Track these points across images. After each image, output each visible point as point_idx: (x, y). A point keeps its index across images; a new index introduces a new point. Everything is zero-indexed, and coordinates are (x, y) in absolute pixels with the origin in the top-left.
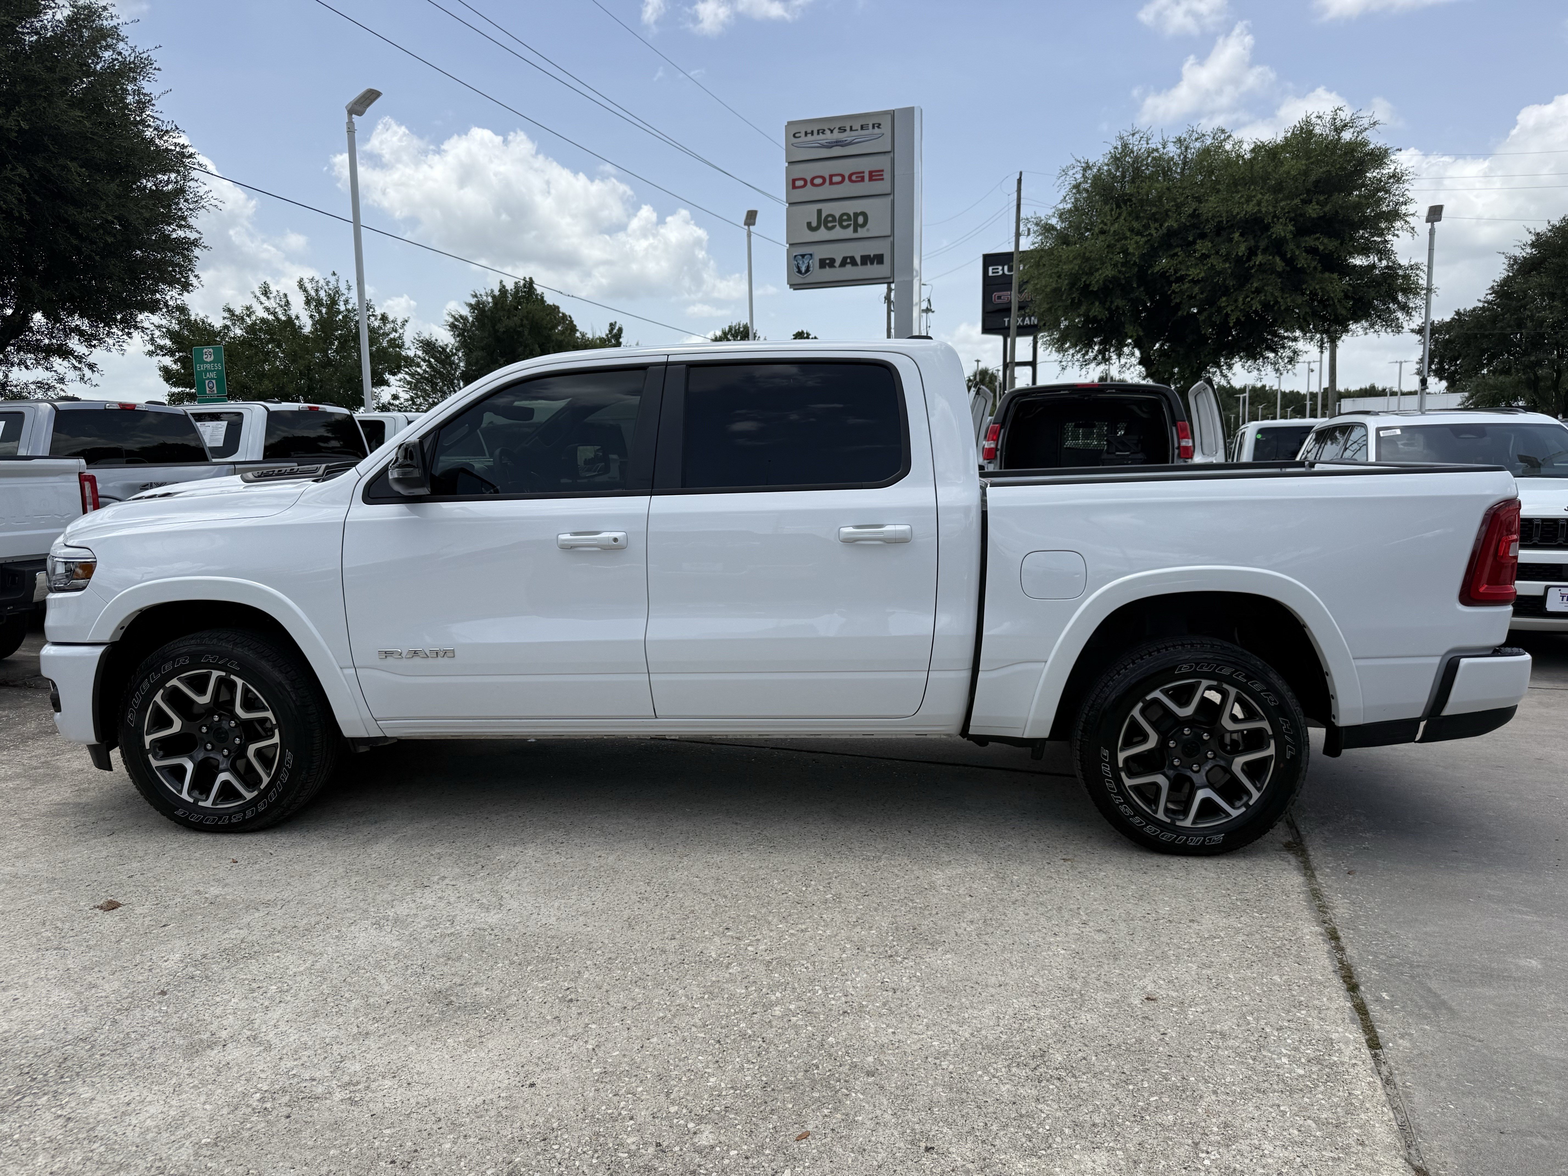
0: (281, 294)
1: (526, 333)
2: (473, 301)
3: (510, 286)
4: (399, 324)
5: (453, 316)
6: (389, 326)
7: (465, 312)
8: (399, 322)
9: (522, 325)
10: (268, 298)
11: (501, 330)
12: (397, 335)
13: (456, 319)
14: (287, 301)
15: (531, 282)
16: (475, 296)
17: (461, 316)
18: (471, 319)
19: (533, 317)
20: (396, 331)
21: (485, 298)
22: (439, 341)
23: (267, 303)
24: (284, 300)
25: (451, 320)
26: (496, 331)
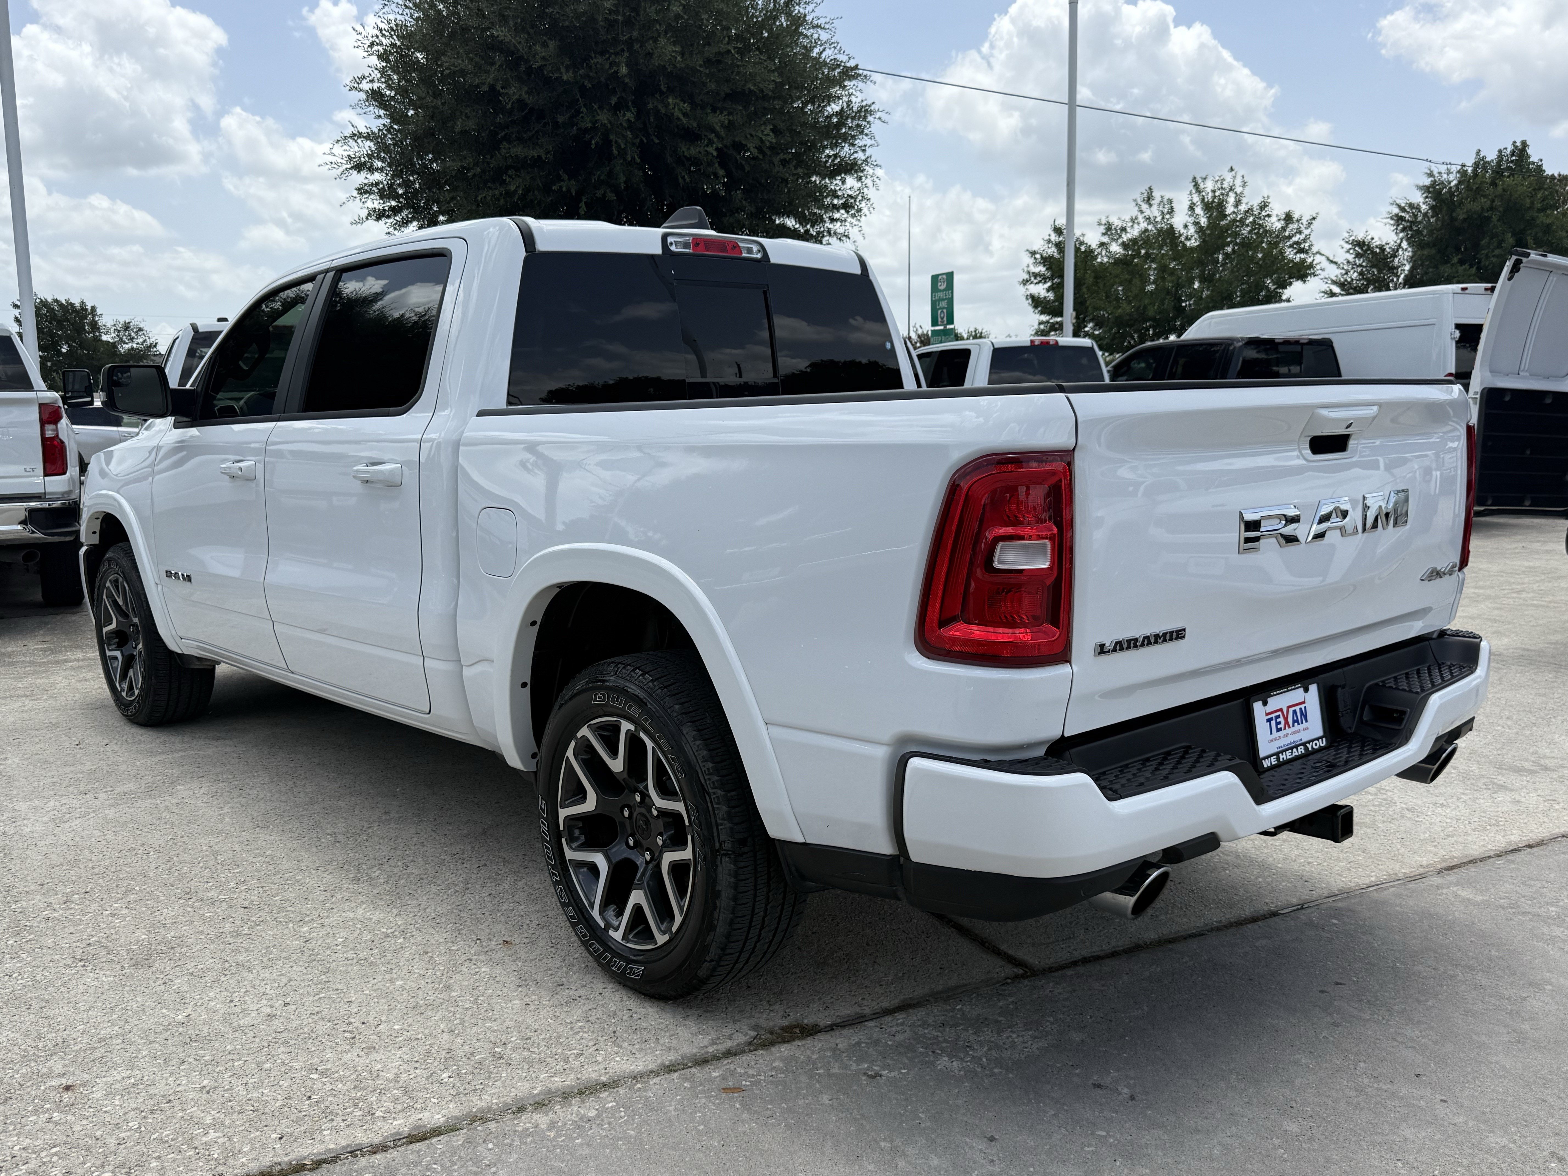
0: (1165, 200)
1: (1495, 218)
2: (1427, 181)
3: (1491, 156)
4: (1305, 223)
5: (1399, 206)
6: (1293, 227)
7: (1418, 198)
8: (1304, 221)
9: (1491, 208)
10: (1150, 205)
11: (1461, 217)
12: (1302, 237)
13: (1403, 209)
14: (1172, 208)
15: (1524, 144)
16: (1431, 175)
17: (1411, 205)
18: (1424, 207)
19: (1511, 195)
20: (1300, 233)
21: (1445, 176)
22: (1376, 239)
23: (1148, 213)
24: (1167, 206)
25: (1396, 210)
26: (1453, 219)
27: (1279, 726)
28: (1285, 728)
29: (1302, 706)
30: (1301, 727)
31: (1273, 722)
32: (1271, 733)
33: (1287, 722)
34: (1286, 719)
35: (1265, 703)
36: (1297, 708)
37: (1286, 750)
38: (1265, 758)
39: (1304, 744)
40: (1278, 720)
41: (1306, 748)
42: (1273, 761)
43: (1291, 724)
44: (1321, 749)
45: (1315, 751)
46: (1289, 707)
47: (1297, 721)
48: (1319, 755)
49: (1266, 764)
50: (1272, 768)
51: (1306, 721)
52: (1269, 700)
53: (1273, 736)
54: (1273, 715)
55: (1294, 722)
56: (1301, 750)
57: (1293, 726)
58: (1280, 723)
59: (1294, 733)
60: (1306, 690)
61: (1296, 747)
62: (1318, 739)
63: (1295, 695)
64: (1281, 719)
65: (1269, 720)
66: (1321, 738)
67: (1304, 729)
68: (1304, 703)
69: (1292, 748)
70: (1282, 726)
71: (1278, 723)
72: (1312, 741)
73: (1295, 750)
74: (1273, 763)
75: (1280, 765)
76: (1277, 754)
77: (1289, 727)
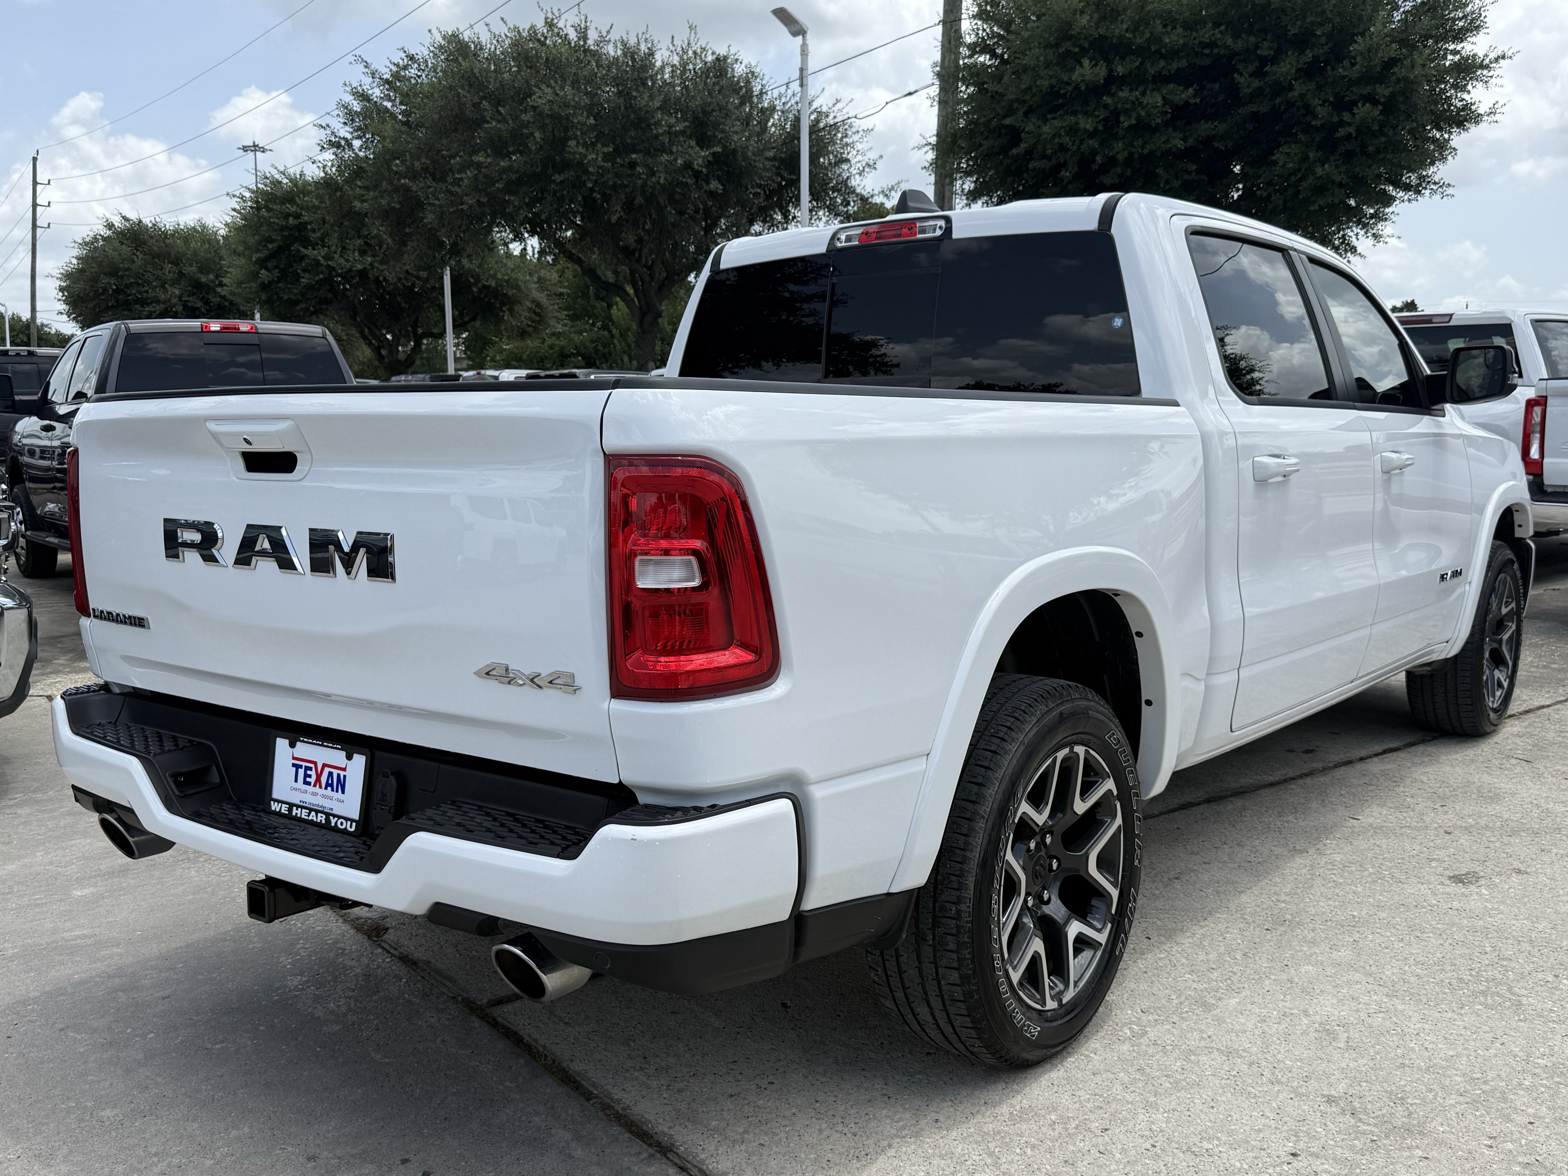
27: (308, 779)
28: (315, 786)
29: (342, 773)
30: (334, 794)
31: (301, 772)
32: (296, 781)
33: (318, 780)
34: (319, 777)
35: (292, 745)
36: (335, 772)
37: (302, 807)
38: (275, 801)
39: (328, 815)
40: (309, 772)
41: (328, 820)
42: (284, 809)
43: (323, 785)
44: (345, 832)
45: (336, 829)
46: (325, 766)
47: (331, 785)
48: (337, 836)
49: (275, 807)
50: (279, 814)
51: (343, 792)
52: (298, 744)
53: (295, 785)
54: (304, 764)
55: (327, 785)
56: (321, 818)
57: (326, 788)
58: (310, 776)
59: (323, 796)
60: (349, 757)
61: (317, 812)
62: (347, 819)
63: (335, 756)
64: (313, 773)
65: (297, 767)
66: (352, 821)
67: (338, 800)
68: (344, 769)
69: (311, 810)
70: (312, 780)
71: (306, 776)
72: (339, 817)
73: (313, 813)
74: (283, 811)
75: (289, 817)
76: (291, 806)
77: (321, 787)
